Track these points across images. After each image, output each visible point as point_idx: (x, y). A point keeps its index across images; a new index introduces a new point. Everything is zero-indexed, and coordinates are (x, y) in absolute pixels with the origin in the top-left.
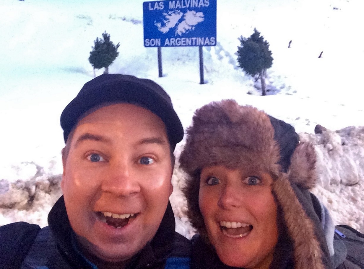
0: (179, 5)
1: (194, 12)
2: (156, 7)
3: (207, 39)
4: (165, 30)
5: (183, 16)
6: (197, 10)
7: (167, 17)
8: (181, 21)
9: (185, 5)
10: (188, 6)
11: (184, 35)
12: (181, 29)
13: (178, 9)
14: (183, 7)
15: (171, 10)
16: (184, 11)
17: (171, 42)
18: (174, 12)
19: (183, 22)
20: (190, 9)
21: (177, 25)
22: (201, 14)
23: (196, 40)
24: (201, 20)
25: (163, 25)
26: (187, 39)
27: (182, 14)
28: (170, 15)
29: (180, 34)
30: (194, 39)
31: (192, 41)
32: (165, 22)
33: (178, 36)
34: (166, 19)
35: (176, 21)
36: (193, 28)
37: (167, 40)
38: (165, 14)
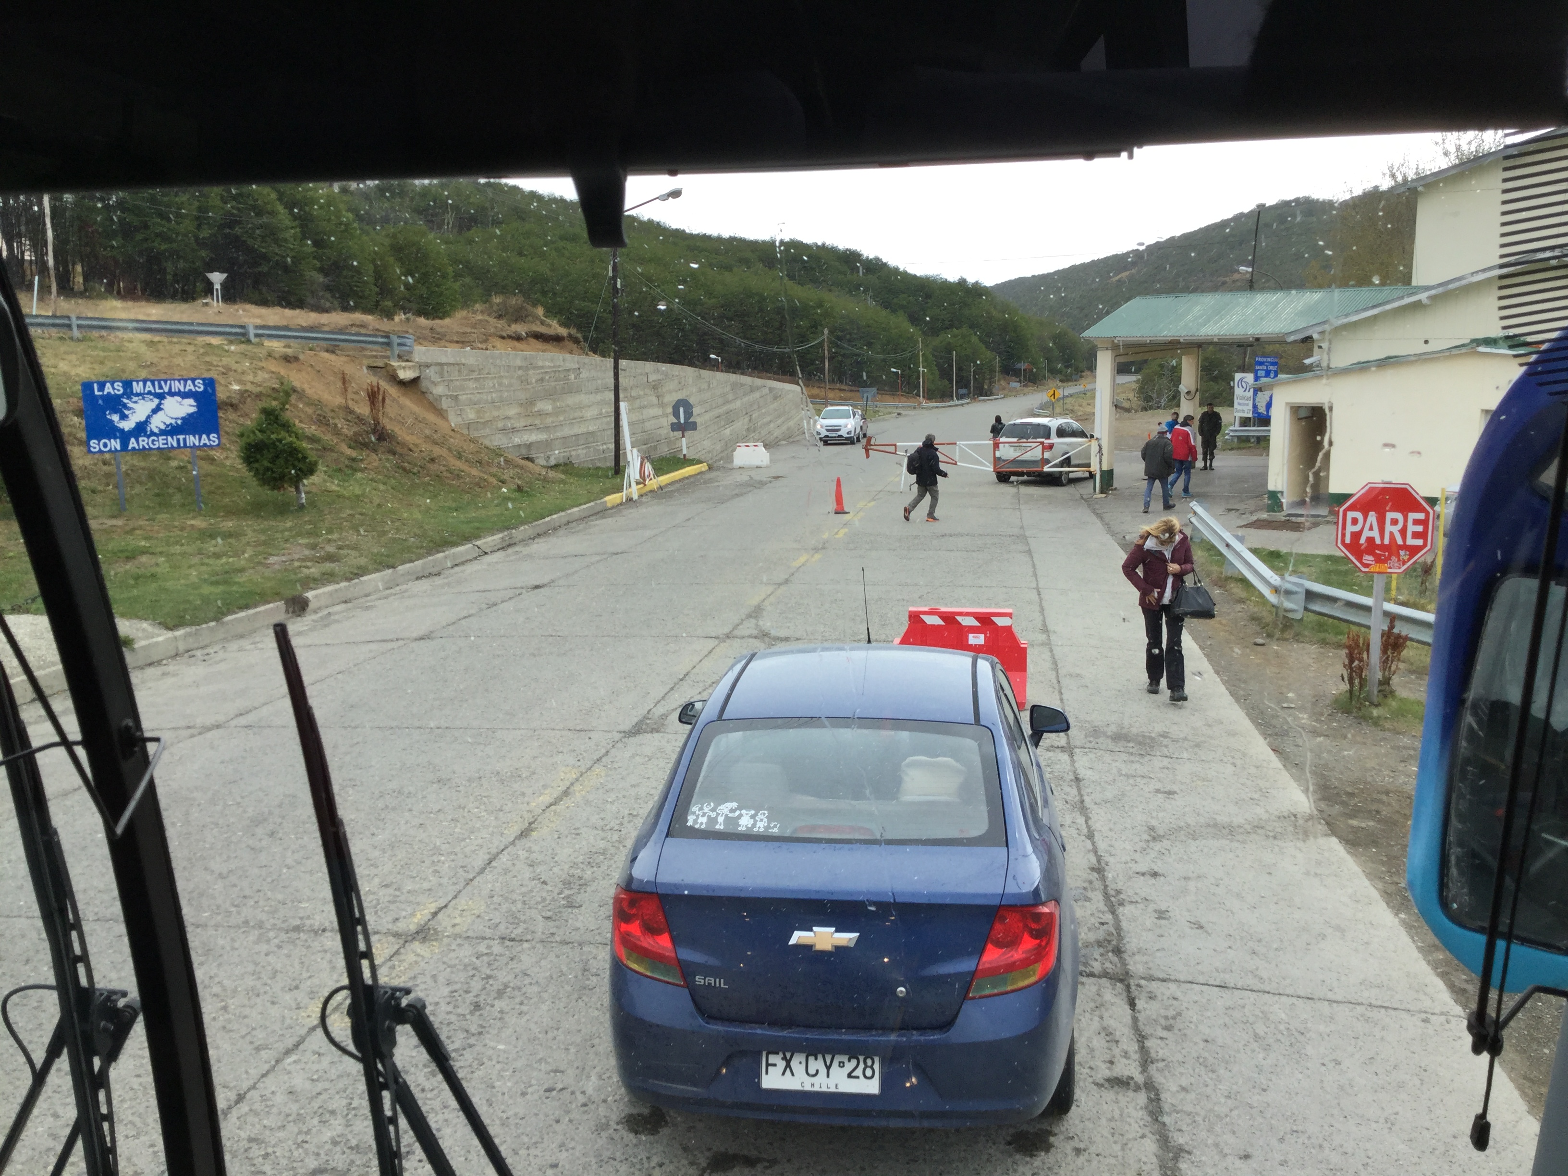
0: (152, 389)
1: (178, 398)
2: (108, 389)
3: (204, 436)
4: (127, 425)
5: (160, 404)
6: (185, 395)
7: (131, 405)
8: (156, 410)
9: (161, 387)
10: (166, 389)
11: (163, 432)
12: (158, 423)
13: (150, 393)
14: (158, 391)
15: (137, 395)
16: (161, 397)
17: (141, 443)
18: (143, 398)
19: (160, 413)
20: (172, 394)
21: (149, 417)
22: (191, 401)
23: (185, 440)
24: (193, 410)
25: (124, 417)
26: (169, 438)
27: (156, 401)
28: (136, 402)
29: (156, 431)
30: (181, 437)
31: (178, 440)
32: (126, 412)
33: (153, 434)
34: (129, 409)
35: (148, 412)
36: (179, 422)
37: (133, 440)
38: (125, 401)
